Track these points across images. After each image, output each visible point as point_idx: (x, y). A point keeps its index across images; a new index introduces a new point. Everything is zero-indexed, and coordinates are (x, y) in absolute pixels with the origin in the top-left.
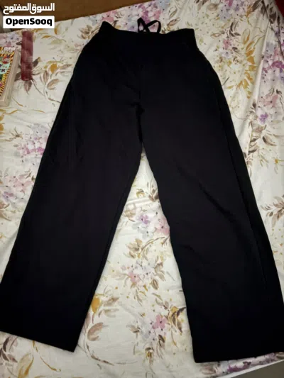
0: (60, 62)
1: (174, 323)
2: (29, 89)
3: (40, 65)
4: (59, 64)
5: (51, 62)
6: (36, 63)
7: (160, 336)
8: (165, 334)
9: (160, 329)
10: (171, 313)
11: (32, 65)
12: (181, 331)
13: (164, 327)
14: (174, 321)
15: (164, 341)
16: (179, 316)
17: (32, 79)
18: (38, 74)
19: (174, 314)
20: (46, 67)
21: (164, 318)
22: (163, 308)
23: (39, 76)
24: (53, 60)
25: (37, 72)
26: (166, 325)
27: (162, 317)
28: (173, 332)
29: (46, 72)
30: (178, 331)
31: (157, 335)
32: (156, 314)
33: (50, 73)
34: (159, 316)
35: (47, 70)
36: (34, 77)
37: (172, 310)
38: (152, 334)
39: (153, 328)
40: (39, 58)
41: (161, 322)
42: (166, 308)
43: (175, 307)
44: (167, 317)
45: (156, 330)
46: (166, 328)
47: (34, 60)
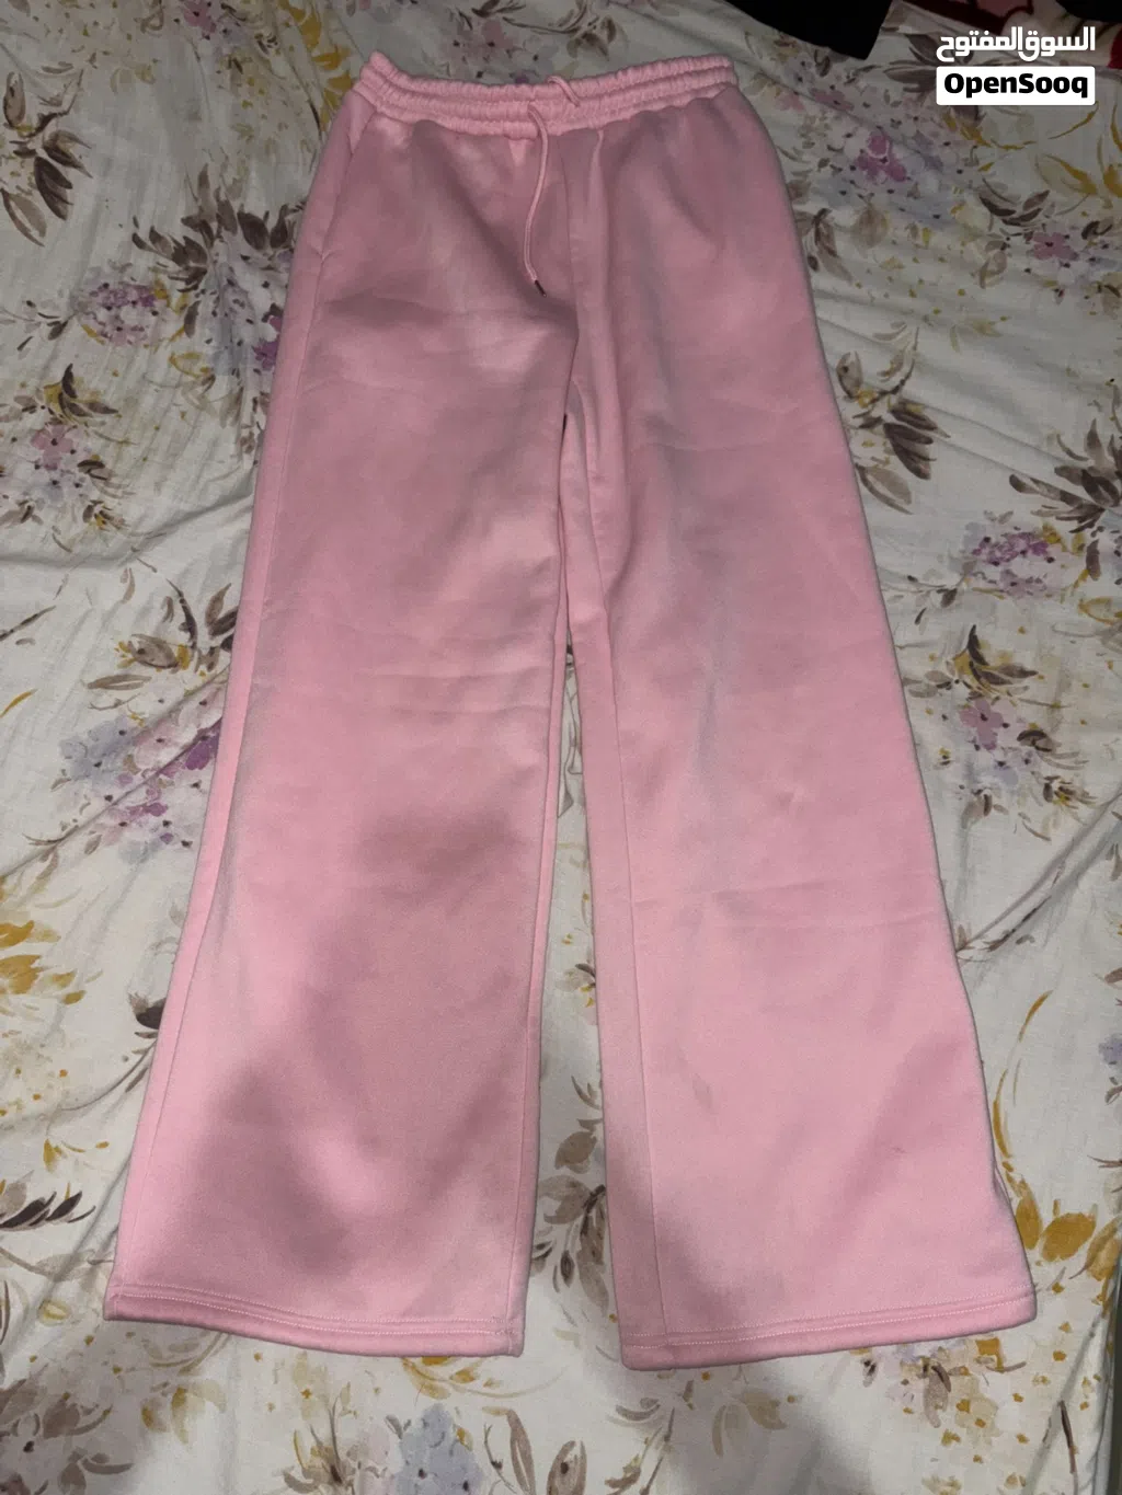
1: (999, 682)
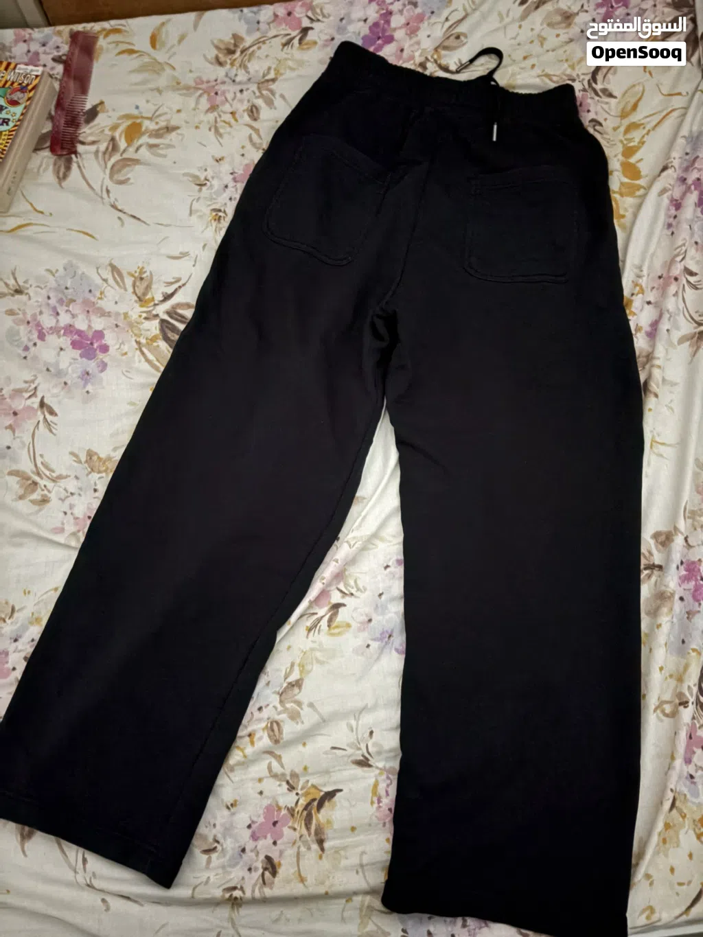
0: (150, 119)
2: (65, 177)
3: (101, 120)
4: (148, 125)
5: (127, 117)
6: (93, 114)
7: (268, 859)
8: (281, 853)
9: (270, 841)
10: (303, 802)
11: (82, 119)
12: (322, 849)
13: (281, 835)
14: (308, 820)
15: (274, 873)
16: (323, 811)
17: (75, 153)
18: (93, 143)
19: (309, 804)
20: (114, 128)
21: (284, 812)
22: (285, 786)
23: (93, 148)
24: (136, 112)
25: (91, 139)
26: (286, 831)
27: (279, 809)
28: (303, 849)
29: (113, 139)
30: (315, 847)
31: (262, 857)
32: (266, 802)
33: (122, 144)
34: (272, 809)
35: (117, 135)
36: (80, 148)
37: (306, 794)
38: (249, 855)
39: (254, 837)
40: (102, 103)
41: (275, 823)
42: (292, 788)
43: (314, 786)
44: (291, 811)
45: (261, 843)
46: (285, 839)
47: (88, 106)
